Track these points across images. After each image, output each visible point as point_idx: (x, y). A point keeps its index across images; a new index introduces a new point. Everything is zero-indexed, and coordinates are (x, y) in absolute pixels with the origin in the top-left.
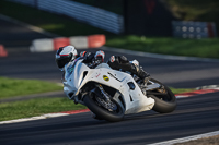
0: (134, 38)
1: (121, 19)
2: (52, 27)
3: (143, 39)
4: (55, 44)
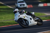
4: (44, 5)
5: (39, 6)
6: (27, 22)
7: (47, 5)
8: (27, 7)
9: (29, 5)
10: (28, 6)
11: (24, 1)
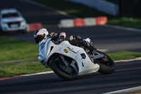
0: (125, 19)
1: (117, 7)
2: (73, 11)
3: (131, 20)
4: (75, 23)
5: (60, 26)
6: (73, 65)
7: (83, 22)
8: (28, 30)
9: (33, 25)
10: (30, 27)
11: (19, 14)
